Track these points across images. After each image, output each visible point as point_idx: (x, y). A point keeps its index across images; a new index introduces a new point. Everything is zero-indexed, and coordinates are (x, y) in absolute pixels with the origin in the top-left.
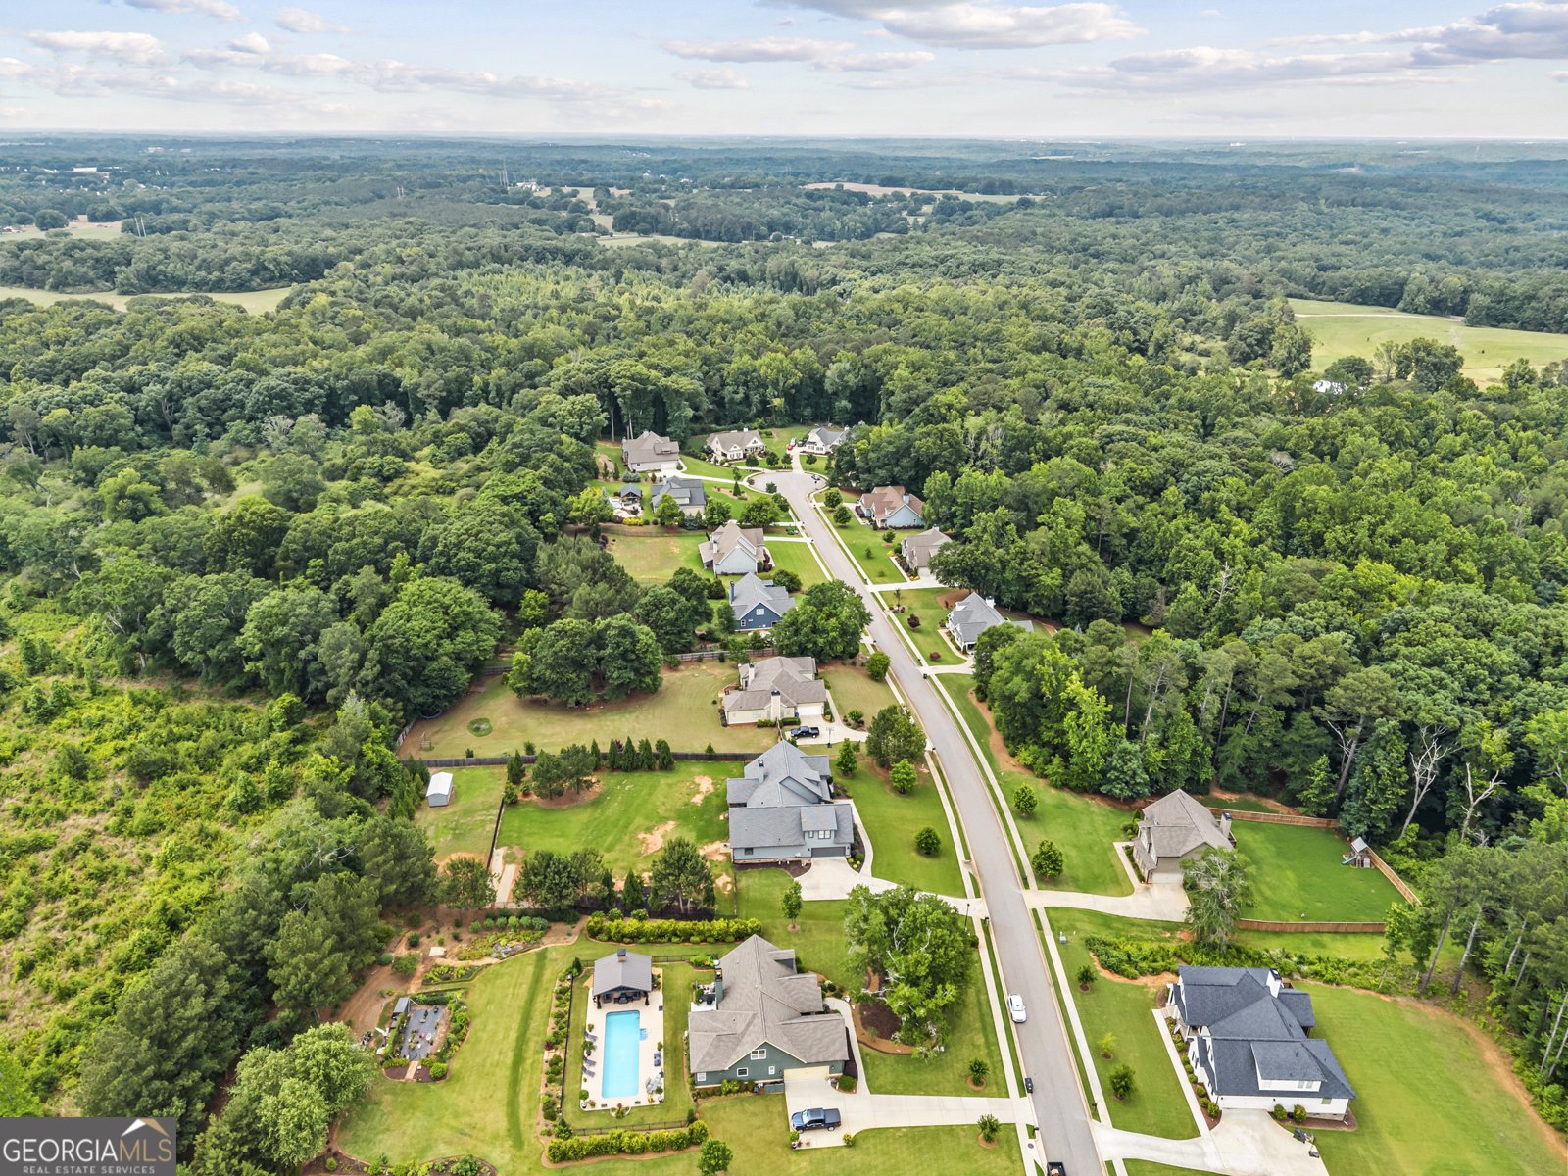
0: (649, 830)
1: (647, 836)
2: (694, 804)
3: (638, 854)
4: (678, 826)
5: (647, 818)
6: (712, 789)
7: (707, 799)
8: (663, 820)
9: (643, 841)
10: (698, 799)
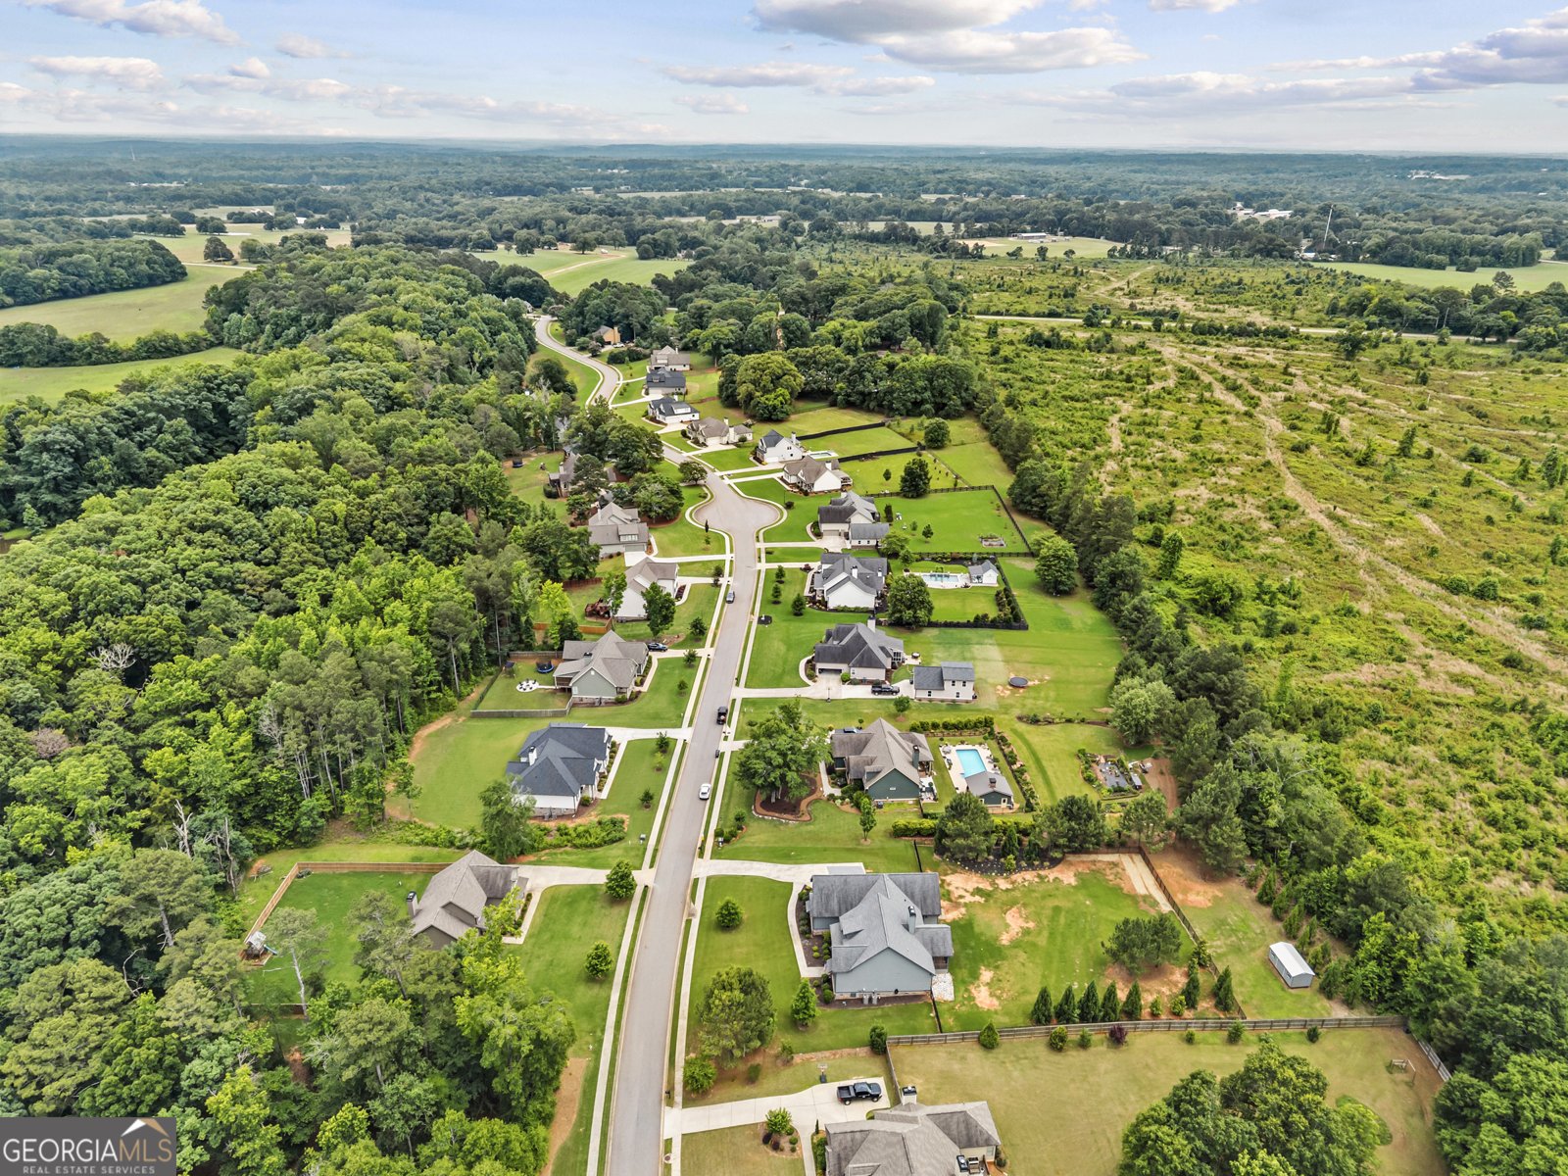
0: (1026, 932)
1: (1025, 925)
2: (988, 967)
3: (1025, 905)
4: (997, 939)
5: (1034, 945)
6: (972, 988)
7: (975, 976)
8: (1016, 944)
9: (1027, 919)
10: (986, 975)
